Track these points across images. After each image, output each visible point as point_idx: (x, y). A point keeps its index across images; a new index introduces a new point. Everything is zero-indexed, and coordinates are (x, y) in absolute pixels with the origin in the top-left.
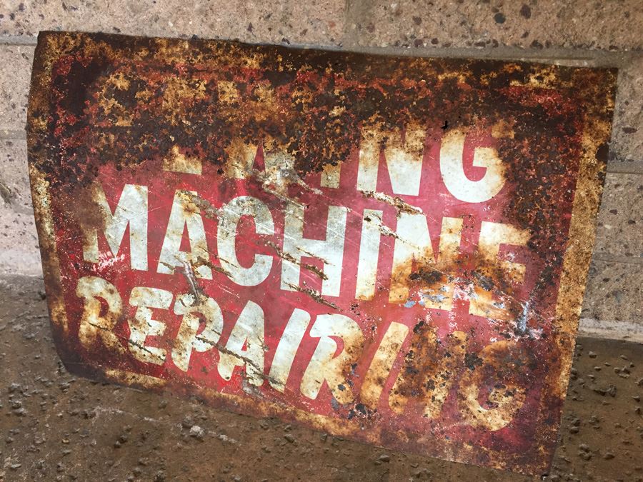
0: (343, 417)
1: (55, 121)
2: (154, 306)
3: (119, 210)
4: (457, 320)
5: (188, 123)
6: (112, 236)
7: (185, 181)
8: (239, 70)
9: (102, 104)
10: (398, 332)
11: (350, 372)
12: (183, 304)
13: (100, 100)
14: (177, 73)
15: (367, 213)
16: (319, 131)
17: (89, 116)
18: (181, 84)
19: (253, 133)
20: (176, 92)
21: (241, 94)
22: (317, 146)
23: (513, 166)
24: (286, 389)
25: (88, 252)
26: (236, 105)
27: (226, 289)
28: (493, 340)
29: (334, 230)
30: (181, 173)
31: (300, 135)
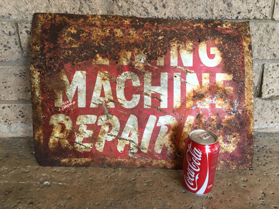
0: (172, 159)
1: (44, 46)
2: (88, 123)
3: (73, 82)
4: (212, 111)
5: (103, 45)
6: (69, 94)
7: (102, 67)
8: (122, 25)
9: (65, 39)
10: (191, 119)
11: (174, 139)
12: (102, 120)
13: (64, 38)
14: (97, 26)
15: (175, 74)
16: (155, 45)
17: (60, 44)
18: (99, 30)
19: (129, 47)
20: (97, 33)
21: (123, 33)
22: (155, 50)
23: (224, 53)
24: (148, 151)
25: (57, 103)
26: (122, 37)
27: (120, 110)
28: (226, 117)
29: (163, 82)
30: (100, 65)
31: (148, 47)
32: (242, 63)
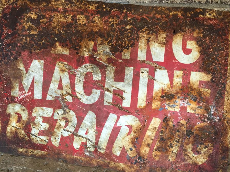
0: (132, 163)
1: (2, 32)
2: (44, 116)
3: (30, 71)
4: (182, 115)
5: (64, 32)
6: (26, 84)
7: (61, 58)
8: (86, 10)
9: (24, 25)
10: (156, 122)
11: (135, 142)
12: (58, 114)
13: (23, 23)
14: (59, 12)
15: (142, 70)
16: (121, 35)
17: (18, 30)
18: (60, 16)
19: (92, 36)
20: (58, 19)
21: (87, 20)
22: (120, 41)
23: (203, 48)
24: (105, 152)
25: (14, 92)
26: (85, 25)
27: (78, 105)
28: (198, 123)
29: (128, 77)
30: (59, 54)
31: (113, 37)
32: (225, 61)
